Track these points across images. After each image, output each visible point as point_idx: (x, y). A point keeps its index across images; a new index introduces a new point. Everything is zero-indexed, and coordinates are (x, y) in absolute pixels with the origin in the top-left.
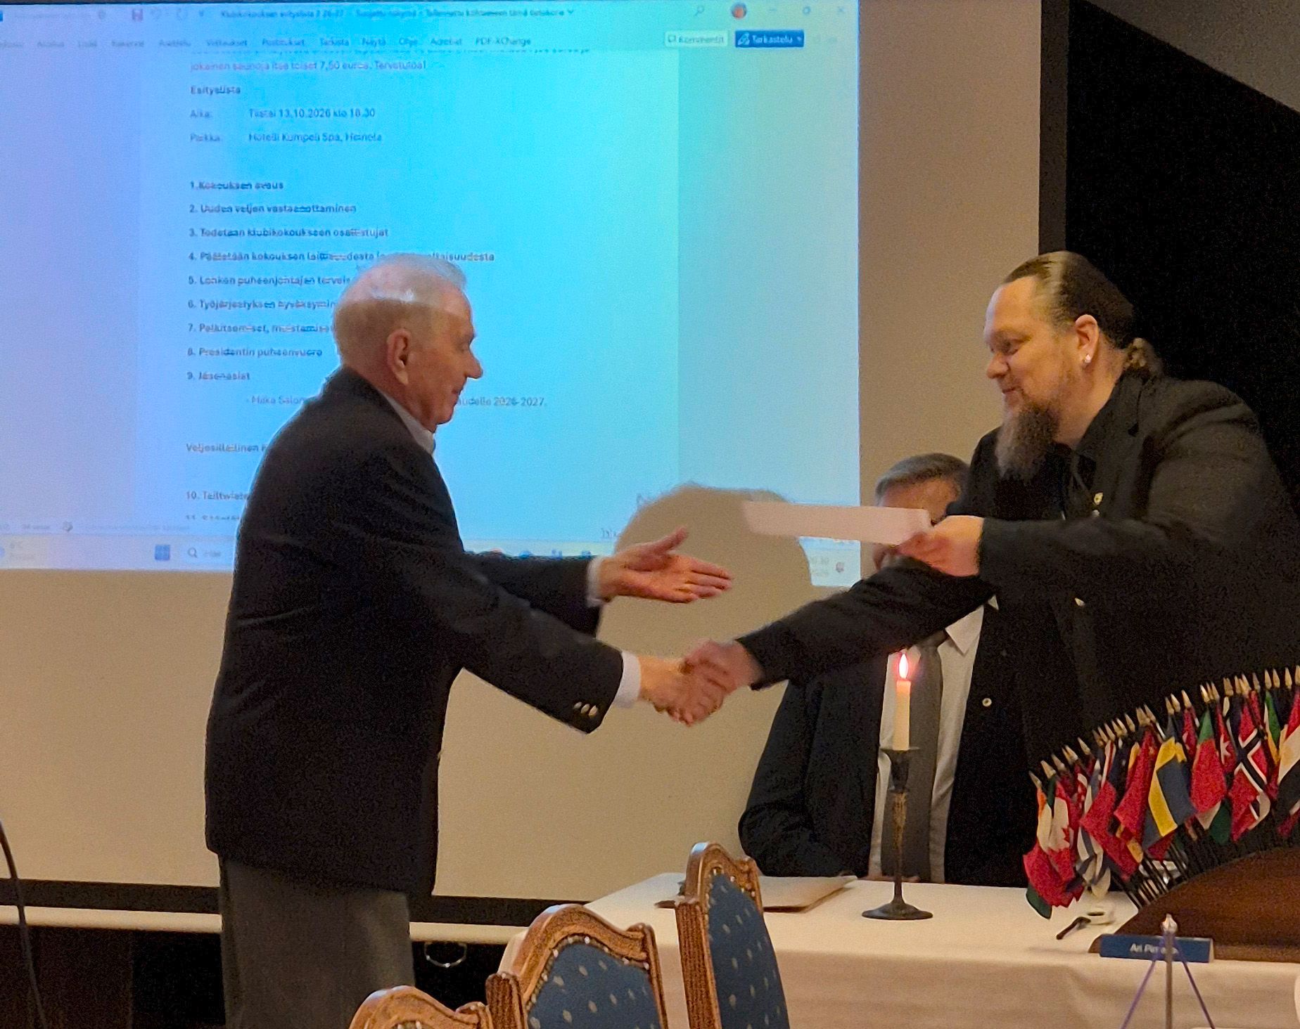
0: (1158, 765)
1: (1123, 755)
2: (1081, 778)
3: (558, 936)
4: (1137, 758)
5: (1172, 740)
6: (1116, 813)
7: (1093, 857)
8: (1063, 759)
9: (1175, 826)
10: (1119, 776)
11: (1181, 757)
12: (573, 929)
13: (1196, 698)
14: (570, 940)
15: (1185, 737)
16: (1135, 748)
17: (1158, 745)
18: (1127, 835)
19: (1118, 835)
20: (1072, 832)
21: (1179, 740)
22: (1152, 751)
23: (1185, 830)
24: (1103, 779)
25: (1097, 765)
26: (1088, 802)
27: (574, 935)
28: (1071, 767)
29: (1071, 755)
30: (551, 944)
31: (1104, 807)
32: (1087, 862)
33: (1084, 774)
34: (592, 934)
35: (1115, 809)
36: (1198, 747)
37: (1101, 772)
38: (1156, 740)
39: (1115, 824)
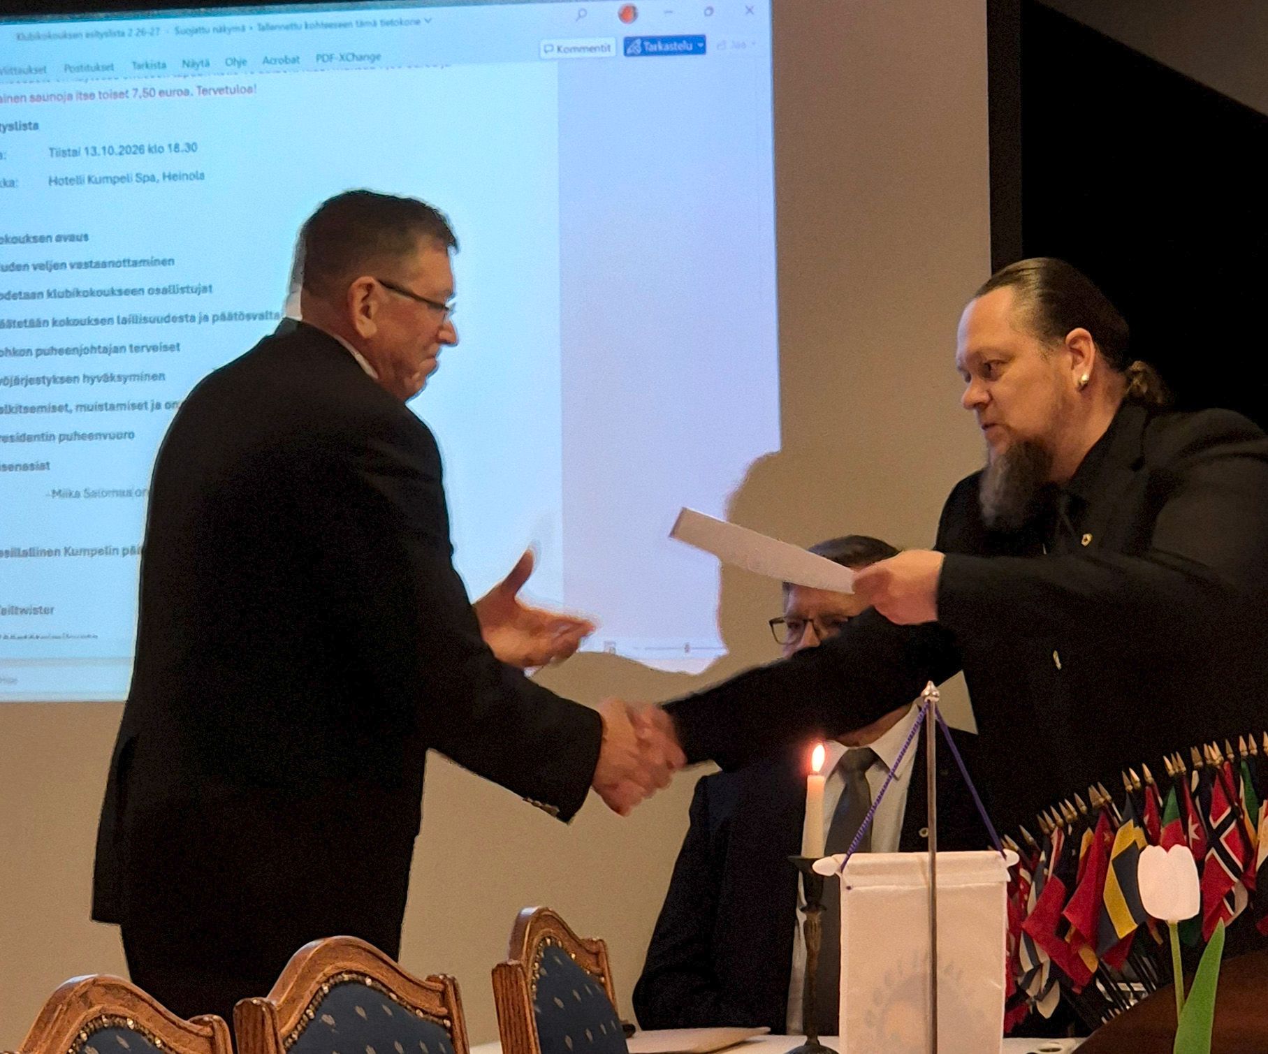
0: (1113, 856)
5: (1131, 822)
6: (1064, 912)
7: (1038, 967)
9: (1136, 926)
11: (1142, 843)
15: (1146, 819)
18: (1079, 939)
19: (1067, 939)
20: (1013, 939)
21: (1139, 823)
23: (1148, 931)
24: (1049, 872)
25: (1043, 857)
26: (1032, 901)
31: (1051, 908)
32: (1031, 974)
35: (1062, 910)
36: (1162, 831)
37: (1048, 867)
38: (1112, 822)
39: (1064, 926)
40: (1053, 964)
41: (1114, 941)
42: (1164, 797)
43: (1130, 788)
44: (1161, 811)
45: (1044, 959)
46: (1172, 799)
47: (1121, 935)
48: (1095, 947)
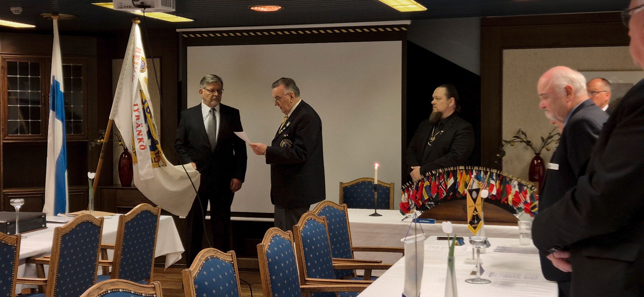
0: (424, 186)
1: (418, 184)
2: (410, 189)
3: (307, 218)
4: (420, 185)
5: (427, 181)
6: (416, 195)
7: (412, 204)
8: (406, 185)
9: (428, 198)
10: (417, 188)
11: (429, 184)
12: (310, 217)
13: (432, 173)
14: (309, 219)
15: (429, 181)
16: (420, 183)
17: (424, 182)
18: (419, 199)
19: (417, 199)
20: (408, 199)
21: (428, 181)
22: (423, 183)
23: (430, 198)
24: (414, 189)
25: (413, 186)
26: (411, 193)
27: (310, 218)
28: (408, 187)
29: (408, 184)
30: (306, 220)
31: (414, 194)
32: (411, 205)
33: (410, 188)
34: (314, 218)
35: (416, 194)
36: (432, 182)
37: (414, 187)
38: (424, 181)
39: (416, 197)
40: (415, 203)
41: (424, 200)
42: (432, 177)
43: (427, 176)
44: (432, 179)
45: (413, 202)
46: (434, 177)
47: (426, 199)
48: (421, 201)
